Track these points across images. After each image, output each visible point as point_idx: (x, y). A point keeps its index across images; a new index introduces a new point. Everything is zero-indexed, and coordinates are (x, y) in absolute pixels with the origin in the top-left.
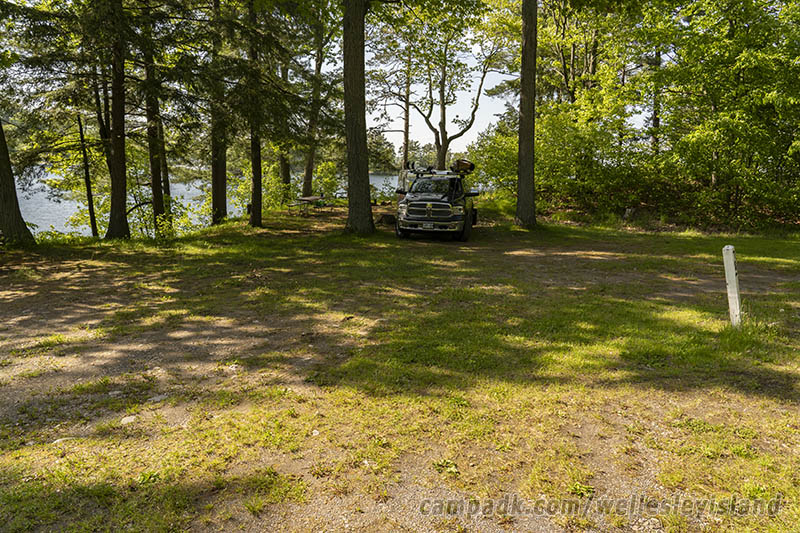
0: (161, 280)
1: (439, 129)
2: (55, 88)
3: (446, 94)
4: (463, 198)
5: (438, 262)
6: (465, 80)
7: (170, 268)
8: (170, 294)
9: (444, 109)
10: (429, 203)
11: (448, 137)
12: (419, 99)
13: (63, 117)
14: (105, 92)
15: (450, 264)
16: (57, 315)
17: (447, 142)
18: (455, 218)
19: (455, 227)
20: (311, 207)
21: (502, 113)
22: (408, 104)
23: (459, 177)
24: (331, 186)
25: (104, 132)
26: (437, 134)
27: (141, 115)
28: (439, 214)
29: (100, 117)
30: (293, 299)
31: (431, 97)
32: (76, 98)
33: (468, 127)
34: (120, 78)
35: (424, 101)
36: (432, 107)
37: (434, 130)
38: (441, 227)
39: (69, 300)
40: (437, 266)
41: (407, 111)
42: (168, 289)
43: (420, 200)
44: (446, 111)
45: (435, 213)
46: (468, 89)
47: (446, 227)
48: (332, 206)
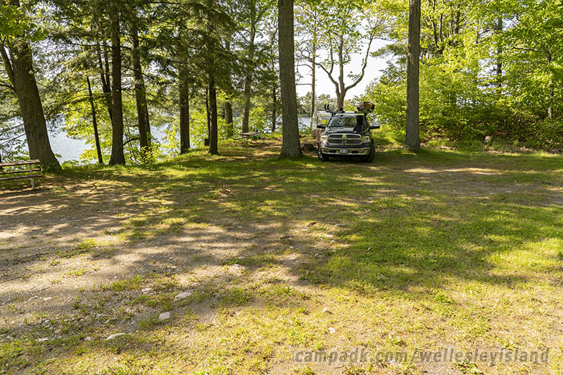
0: (157, 194)
1: (338, 82)
2: (71, 58)
3: (343, 56)
4: (369, 130)
5: (358, 179)
6: (357, 45)
7: (161, 186)
8: (167, 205)
9: (342, 67)
10: (344, 134)
11: (345, 87)
12: (323, 60)
13: (77, 79)
14: (106, 59)
15: (367, 179)
16: (87, 223)
17: (344, 91)
18: (363, 145)
19: (363, 152)
20: (250, 140)
21: (384, 69)
22: (314, 64)
23: (363, 114)
24: (260, 125)
25: (106, 88)
26: (337, 85)
27: (130, 75)
28: (351, 143)
29: (103, 78)
30: (263, 208)
31: (332, 58)
32: (85, 64)
33: (360, 80)
34: (117, 48)
35: (327, 62)
36: (332, 66)
37: (335, 83)
38: (353, 152)
39: (93, 210)
40: (358, 181)
41: (313, 70)
42: (164, 202)
43: (338, 132)
44: (344, 68)
45: (348, 141)
46: (359, 52)
47: (357, 152)
48: (264, 139)
